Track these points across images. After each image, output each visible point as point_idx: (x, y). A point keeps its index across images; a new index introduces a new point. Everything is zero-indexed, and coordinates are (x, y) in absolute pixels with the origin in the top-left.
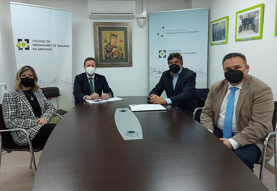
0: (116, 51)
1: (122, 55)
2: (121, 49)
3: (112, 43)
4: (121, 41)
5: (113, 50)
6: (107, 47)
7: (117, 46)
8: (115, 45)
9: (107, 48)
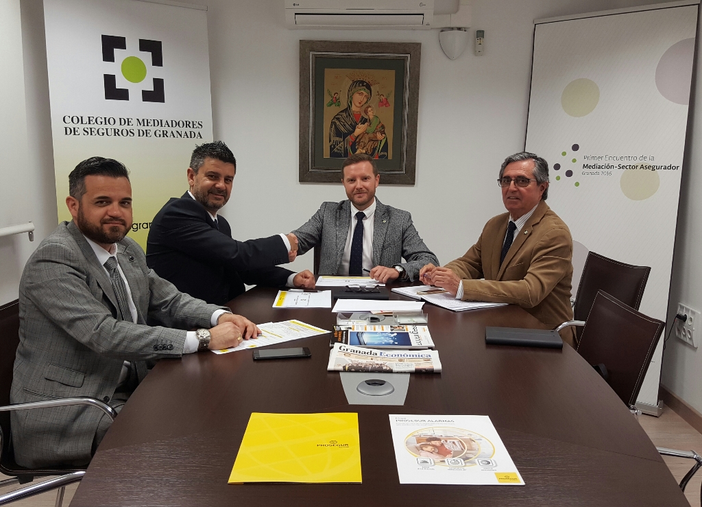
0: (366, 133)
1: (385, 148)
2: (383, 127)
3: (354, 108)
4: (384, 103)
5: (358, 131)
6: (338, 119)
7: (371, 117)
8: (363, 114)
9: (338, 123)
